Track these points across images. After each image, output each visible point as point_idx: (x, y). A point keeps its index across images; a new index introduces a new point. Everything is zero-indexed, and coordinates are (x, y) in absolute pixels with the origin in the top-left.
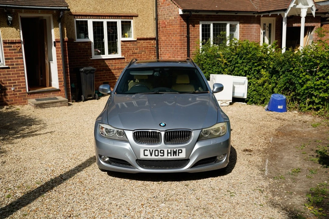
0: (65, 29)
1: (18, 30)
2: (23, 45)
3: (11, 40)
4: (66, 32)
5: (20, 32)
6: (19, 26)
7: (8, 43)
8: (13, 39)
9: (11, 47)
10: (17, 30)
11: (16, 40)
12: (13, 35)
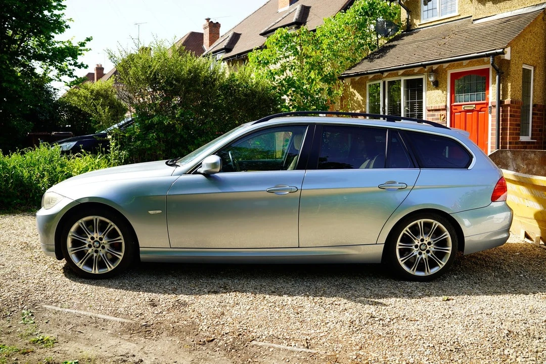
0: (509, 84)
1: (445, 92)
2: (449, 113)
3: (434, 107)
4: (509, 90)
5: (447, 94)
6: (446, 87)
7: (432, 110)
8: (436, 105)
9: (434, 115)
10: (443, 92)
11: (439, 106)
12: (438, 99)
